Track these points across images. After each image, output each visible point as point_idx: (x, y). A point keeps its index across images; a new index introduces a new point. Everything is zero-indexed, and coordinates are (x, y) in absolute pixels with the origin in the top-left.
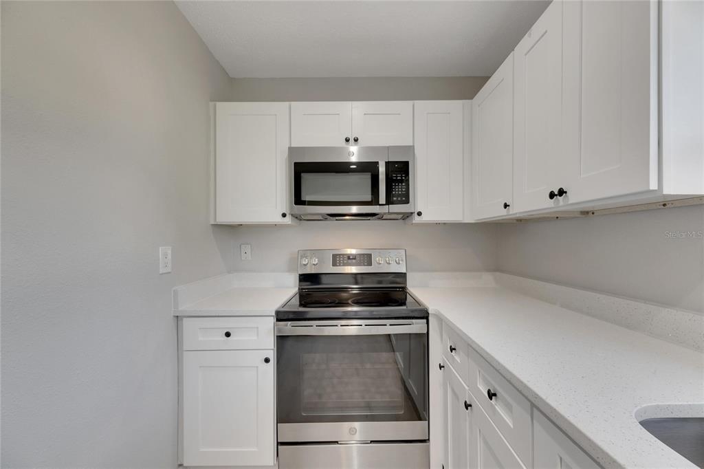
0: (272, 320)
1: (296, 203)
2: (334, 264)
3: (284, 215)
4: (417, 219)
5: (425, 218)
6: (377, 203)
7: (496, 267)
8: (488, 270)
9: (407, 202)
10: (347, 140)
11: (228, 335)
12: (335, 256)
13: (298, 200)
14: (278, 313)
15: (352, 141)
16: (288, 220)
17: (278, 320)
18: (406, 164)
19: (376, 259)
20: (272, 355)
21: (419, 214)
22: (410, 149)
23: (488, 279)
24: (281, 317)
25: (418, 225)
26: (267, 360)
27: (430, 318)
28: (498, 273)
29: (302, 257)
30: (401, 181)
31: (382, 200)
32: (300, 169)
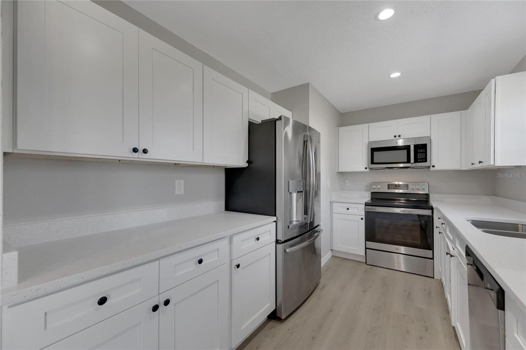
0: (364, 205)
1: (371, 164)
2: (388, 188)
3: (366, 168)
4: (432, 169)
5: (437, 168)
6: (410, 162)
9: (426, 161)
10: (395, 136)
11: (348, 209)
12: (389, 185)
13: (372, 163)
14: (366, 203)
15: (397, 137)
16: (368, 170)
17: (366, 205)
18: (425, 145)
19: (411, 186)
20: (364, 217)
21: (433, 166)
22: (428, 138)
24: (367, 204)
25: (433, 171)
26: (362, 219)
27: (434, 209)
28: (493, 198)
29: (373, 185)
30: (423, 152)
31: (412, 160)
32: (373, 150)
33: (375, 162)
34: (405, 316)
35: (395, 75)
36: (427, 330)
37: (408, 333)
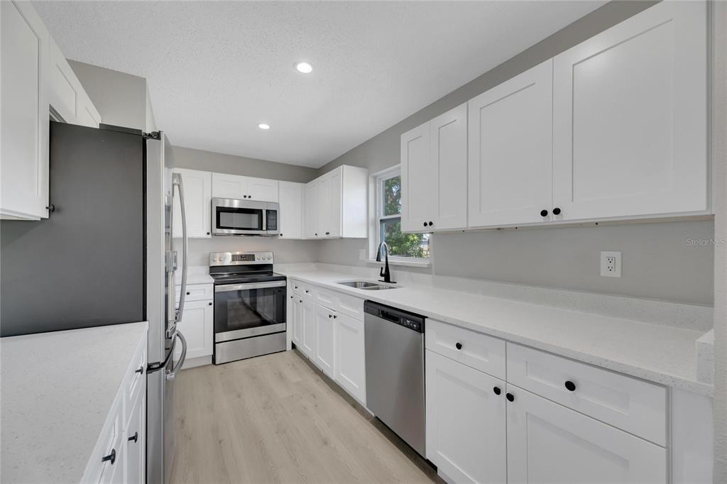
0: (212, 285)
1: (216, 228)
2: (233, 260)
3: (208, 234)
4: (279, 237)
5: (284, 237)
6: (262, 229)
7: (317, 261)
8: (314, 262)
9: (276, 229)
10: (245, 197)
11: (188, 293)
12: (233, 256)
13: (218, 226)
15: (247, 198)
16: (210, 236)
17: (215, 285)
18: (276, 211)
20: (212, 302)
21: (281, 235)
22: (278, 204)
23: (313, 266)
25: (280, 240)
26: (210, 304)
27: (288, 280)
28: (318, 264)
29: (213, 257)
30: (273, 219)
31: (264, 228)
32: (220, 210)
33: (221, 225)
34: (292, 396)
35: (264, 126)
36: (314, 397)
37: (305, 408)
